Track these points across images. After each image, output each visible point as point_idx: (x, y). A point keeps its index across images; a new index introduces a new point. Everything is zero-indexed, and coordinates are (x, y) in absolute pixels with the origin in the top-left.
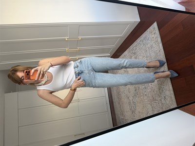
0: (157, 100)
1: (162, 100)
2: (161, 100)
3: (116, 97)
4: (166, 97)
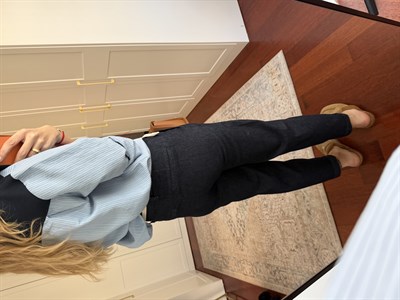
0: (293, 218)
1: (304, 217)
2: (300, 217)
4: (312, 211)
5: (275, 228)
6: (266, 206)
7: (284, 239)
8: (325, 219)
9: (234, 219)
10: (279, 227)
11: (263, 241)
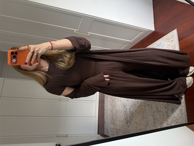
0: (162, 112)
1: (169, 112)
2: (167, 112)
3: (109, 104)
4: (175, 109)
5: (151, 117)
6: (149, 105)
7: (154, 123)
8: (182, 113)
9: (128, 111)
10: (153, 117)
11: (142, 123)
